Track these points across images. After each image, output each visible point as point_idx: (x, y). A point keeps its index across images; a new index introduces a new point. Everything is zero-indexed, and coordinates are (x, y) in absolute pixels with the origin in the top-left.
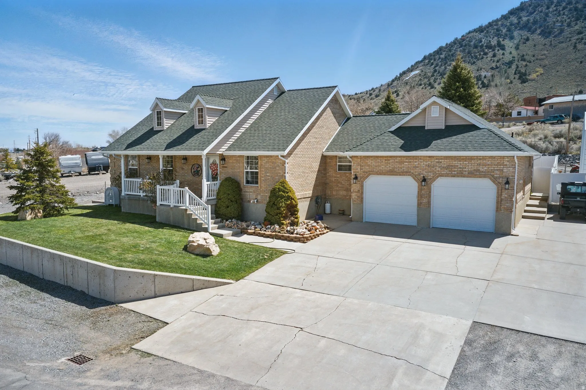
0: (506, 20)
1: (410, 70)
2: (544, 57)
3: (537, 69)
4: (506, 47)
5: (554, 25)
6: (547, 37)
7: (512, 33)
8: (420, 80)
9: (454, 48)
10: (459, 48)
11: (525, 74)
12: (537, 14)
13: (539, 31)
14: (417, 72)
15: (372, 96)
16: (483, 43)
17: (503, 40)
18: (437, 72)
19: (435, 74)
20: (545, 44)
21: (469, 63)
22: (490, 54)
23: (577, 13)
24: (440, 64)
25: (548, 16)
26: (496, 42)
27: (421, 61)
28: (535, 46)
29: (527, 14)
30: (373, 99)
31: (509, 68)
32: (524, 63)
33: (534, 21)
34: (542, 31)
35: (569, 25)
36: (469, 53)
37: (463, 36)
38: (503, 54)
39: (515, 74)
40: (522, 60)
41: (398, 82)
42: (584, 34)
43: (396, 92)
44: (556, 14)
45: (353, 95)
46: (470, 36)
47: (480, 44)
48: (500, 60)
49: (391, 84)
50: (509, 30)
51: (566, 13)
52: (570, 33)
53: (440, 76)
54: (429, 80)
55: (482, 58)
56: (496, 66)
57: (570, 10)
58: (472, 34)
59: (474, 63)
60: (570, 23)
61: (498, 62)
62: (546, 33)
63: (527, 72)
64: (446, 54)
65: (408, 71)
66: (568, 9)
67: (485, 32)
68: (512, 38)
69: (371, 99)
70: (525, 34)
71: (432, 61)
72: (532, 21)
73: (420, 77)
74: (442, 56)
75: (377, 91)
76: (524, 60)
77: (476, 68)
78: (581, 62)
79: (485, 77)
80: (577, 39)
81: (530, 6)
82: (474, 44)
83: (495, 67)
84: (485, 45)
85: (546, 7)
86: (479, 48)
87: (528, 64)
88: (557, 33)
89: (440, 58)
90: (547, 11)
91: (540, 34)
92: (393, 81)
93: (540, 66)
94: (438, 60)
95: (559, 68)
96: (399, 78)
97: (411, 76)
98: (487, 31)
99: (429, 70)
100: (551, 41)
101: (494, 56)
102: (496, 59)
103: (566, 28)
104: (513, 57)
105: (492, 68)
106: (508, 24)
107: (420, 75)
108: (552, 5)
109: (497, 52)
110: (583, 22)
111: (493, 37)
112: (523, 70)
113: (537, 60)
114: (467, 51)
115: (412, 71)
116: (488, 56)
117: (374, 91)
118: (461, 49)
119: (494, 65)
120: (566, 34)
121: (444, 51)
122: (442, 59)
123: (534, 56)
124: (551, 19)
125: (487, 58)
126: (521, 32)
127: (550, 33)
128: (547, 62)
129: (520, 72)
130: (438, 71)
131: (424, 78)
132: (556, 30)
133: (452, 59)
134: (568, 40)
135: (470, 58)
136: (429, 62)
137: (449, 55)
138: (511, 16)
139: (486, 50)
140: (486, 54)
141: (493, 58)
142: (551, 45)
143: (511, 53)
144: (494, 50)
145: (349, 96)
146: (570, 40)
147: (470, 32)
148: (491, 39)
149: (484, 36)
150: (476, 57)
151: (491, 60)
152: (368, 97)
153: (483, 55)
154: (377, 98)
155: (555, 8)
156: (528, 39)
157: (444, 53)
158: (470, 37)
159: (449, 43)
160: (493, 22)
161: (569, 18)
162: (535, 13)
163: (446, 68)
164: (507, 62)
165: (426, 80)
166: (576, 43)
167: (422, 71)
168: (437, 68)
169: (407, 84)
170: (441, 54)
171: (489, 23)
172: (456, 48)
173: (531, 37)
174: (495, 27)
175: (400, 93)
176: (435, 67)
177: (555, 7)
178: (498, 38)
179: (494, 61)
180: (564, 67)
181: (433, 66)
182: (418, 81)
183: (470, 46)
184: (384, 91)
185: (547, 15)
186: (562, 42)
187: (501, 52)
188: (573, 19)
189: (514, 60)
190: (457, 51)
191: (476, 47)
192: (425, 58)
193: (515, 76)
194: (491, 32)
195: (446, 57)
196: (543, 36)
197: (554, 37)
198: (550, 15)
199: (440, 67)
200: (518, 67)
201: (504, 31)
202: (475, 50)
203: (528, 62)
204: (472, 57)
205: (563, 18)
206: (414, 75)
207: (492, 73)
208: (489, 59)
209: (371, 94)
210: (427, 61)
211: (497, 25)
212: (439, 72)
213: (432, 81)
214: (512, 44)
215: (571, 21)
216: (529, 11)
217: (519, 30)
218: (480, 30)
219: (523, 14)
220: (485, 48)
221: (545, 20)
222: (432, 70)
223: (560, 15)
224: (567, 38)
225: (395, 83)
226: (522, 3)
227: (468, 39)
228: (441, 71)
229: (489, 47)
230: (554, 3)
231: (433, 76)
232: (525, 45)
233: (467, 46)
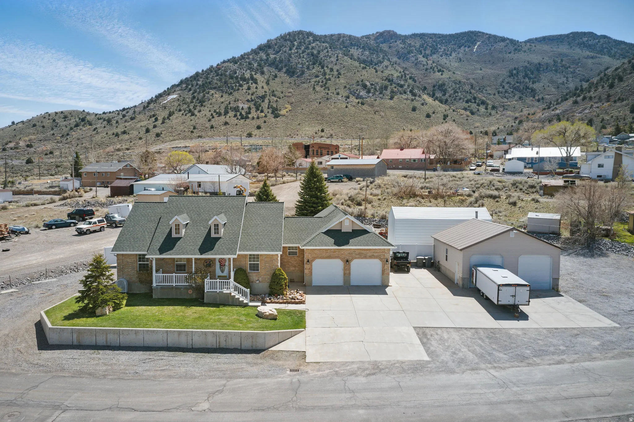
0: (256, 54)
1: (167, 93)
2: (290, 94)
3: (287, 106)
4: (259, 82)
5: (296, 66)
6: (291, 76)
7: (263, 68)
8: (179, 105)
9: (211, 76)
10: (216, 76)
11: (277, 110)
12: (282, 54)
13: (284, 70)
14: (175, 96)
15: (126, 118)
16: (237, 74)
17: (255, 74)
18: (196, 99)
19: (194, 101)
20: (290, 83)
21: (226, 93)
22: (245, 87)
23: (314, 58)
24: (198, 90)
25: (291, 57)
26: (249, 75)
27: (178, 85)
28: (282, 83)
29: (274, 52)
30: (128, 122)
31: (263, 101)
32: (275, 99)
33: (280, 60)
34: (287, 70)
35: (308, 68)
36: (226, 82)
37: (218, 65)
38: (256, 88)
39: (268, 108)
40: (272, 95)
41: (155, 105)
42: (320, 78)
43: (154, 116)
44: (297, 56)
45: (100, 114)
46: (224, 66)
47: (235, 75)
48: (254, 93)
49: (148, 107)
50: (259, 65)
51: (305, 57)
52: (309, 76)
53: (199, 103)
54: (188, 106)
55: (238, 89)
56: (251, 98)
57: (308, 54)
58: (227, 63)
59: (231, 93)
60: (309, 67)
61: (252, 95)
62: (291, 73)
63: (278, 107)
64: (203, 81)
65: (165, 94)
66: (306, 53)
67: (239, 63)
68: (262, 73)
69: (126, 121)
70: (273, 71)
71: (189, 87)
72: (278, 59)
73: (179, 102)
74: (200, 83)
75: (131, 112)
76: (274, 95)
77: (233, 99)
78: (320, 103)
79: (242, 109)
80: (315, 82)
81: (276, 45)
82: (230, 74)
83: (250, 100)
84: (239, 77)
85: (288, 48)
86: (235, 79)
87: (278, 100)
88: (299, 74)
89: (197, 84)
90: (290, 52)
91: (285, 73)
92: (149, 103)
93: (288, 102)
94: (196, 86)
95: (303, 106)
96: (156, 101)
97: (168, 100)
98: (240, 63)
99: (188, 96)
100: (295, 81)
101: (249, 88)
102: (250, 92)
103: (306, 70)
104: (265, 92)
105: (248, 101)
106: (258, 59)
107: (178, 100)
108: (294, 47)
109: (250, 85)
110: (318, 67)
111: (246, 70)
112: (275, 106)
113: (285, 96)
114: (223, 80)
115: (169, 94)
116: (243, 88)
117: (127, 112)
118: (218, 77)
119: (249, 97)
120: (306, 75)
121: (201, 78)
122: (200, 86)
123: (282, 93)
124: (294, 60)
125: (242, 90)
126: (270, 68)
127: (293, 73)
128: (293, 100)
129: (272, 107)
130: (197, 97)
131: (183, 104)
132: (298, 71)
133: (209, 87)
134: (308, 81)
135: (227, 89)
136: (187, 87)
137: (206, 83)
138: (260, 52)
139: (241, 82)
140: (241, 86)
141: (247, 91)
142: (295, 84)
143: (263, 88)
144: (248, 83)
145: (96, 115)
146: (310, 82)
147: (224, 62)
148: (244, 72)
149: (238, 67)
150: (232, 88)
151: (246, 92)
152: (121, 119)
153: (239, 86)
154: (133, 121)
155: (296, 51)
156: (276, 76)
157: (201, 80)
158: (226, 67)
159: (205, 69)
160: (245, 54)
161: (307, 62)
162: (280, 53)
163: (204, 96)
164: (261, 95)
165: (185, 106)
166: (314, 85)
167: (180, 96)
168: (195, 94)
169: (165, 108)
170: (198, 80)
171: (242, 55)
172: (212, 77)
173: (279, 74)
174: (247, 60)
175: (159, 118)
176: (193, 93)
177: (296, 49)
178: (251, 71)
179: (249, 94)
180: (307, 105)
181: (191, 92)
182: (177, 107)
183: (226, 76)
184: (140, 113)
185: (290, 55)
186: (304, 83)
187: (254, 85)
188: (310, 63)
189: (267, 95)
190: (214, 79)
191: (231, 78)
192: (182, 82)
193: (269, 110)
194: (244, 65)
195: (203, 85)
196: (288, 74)
197: (297, 77)
198: (293, 56)
199: (198, 94)
200: (270, 102)
201: (256, 65)
202: (230, 80)
203: (278, 98)
204: (229, 88)
205: (303, 61)
206: (172, 99)
207: (248, 106)
208: (245, 91)
209: (124, 116)
210: (184, 86)
211: (249, 58)
212: (198, 100)
213: (191, 107)
214: (263, 79)
215: (309, 64)
216: (275, 50)
217: (268, 66)
218: (234, 61)
219: (270, 51)
220: (239, 79)
221: (289, 60)
222: (191, 96)
223: (300, 58)
224: (308, 79)
225: (152, 106)
226: (268, 41)
227: (223, 69)
228: (200, 98)
229: (244, 79)
230: (295, 45)
231: (192, 102)
232: (274, 81)
233: (223, 76)
